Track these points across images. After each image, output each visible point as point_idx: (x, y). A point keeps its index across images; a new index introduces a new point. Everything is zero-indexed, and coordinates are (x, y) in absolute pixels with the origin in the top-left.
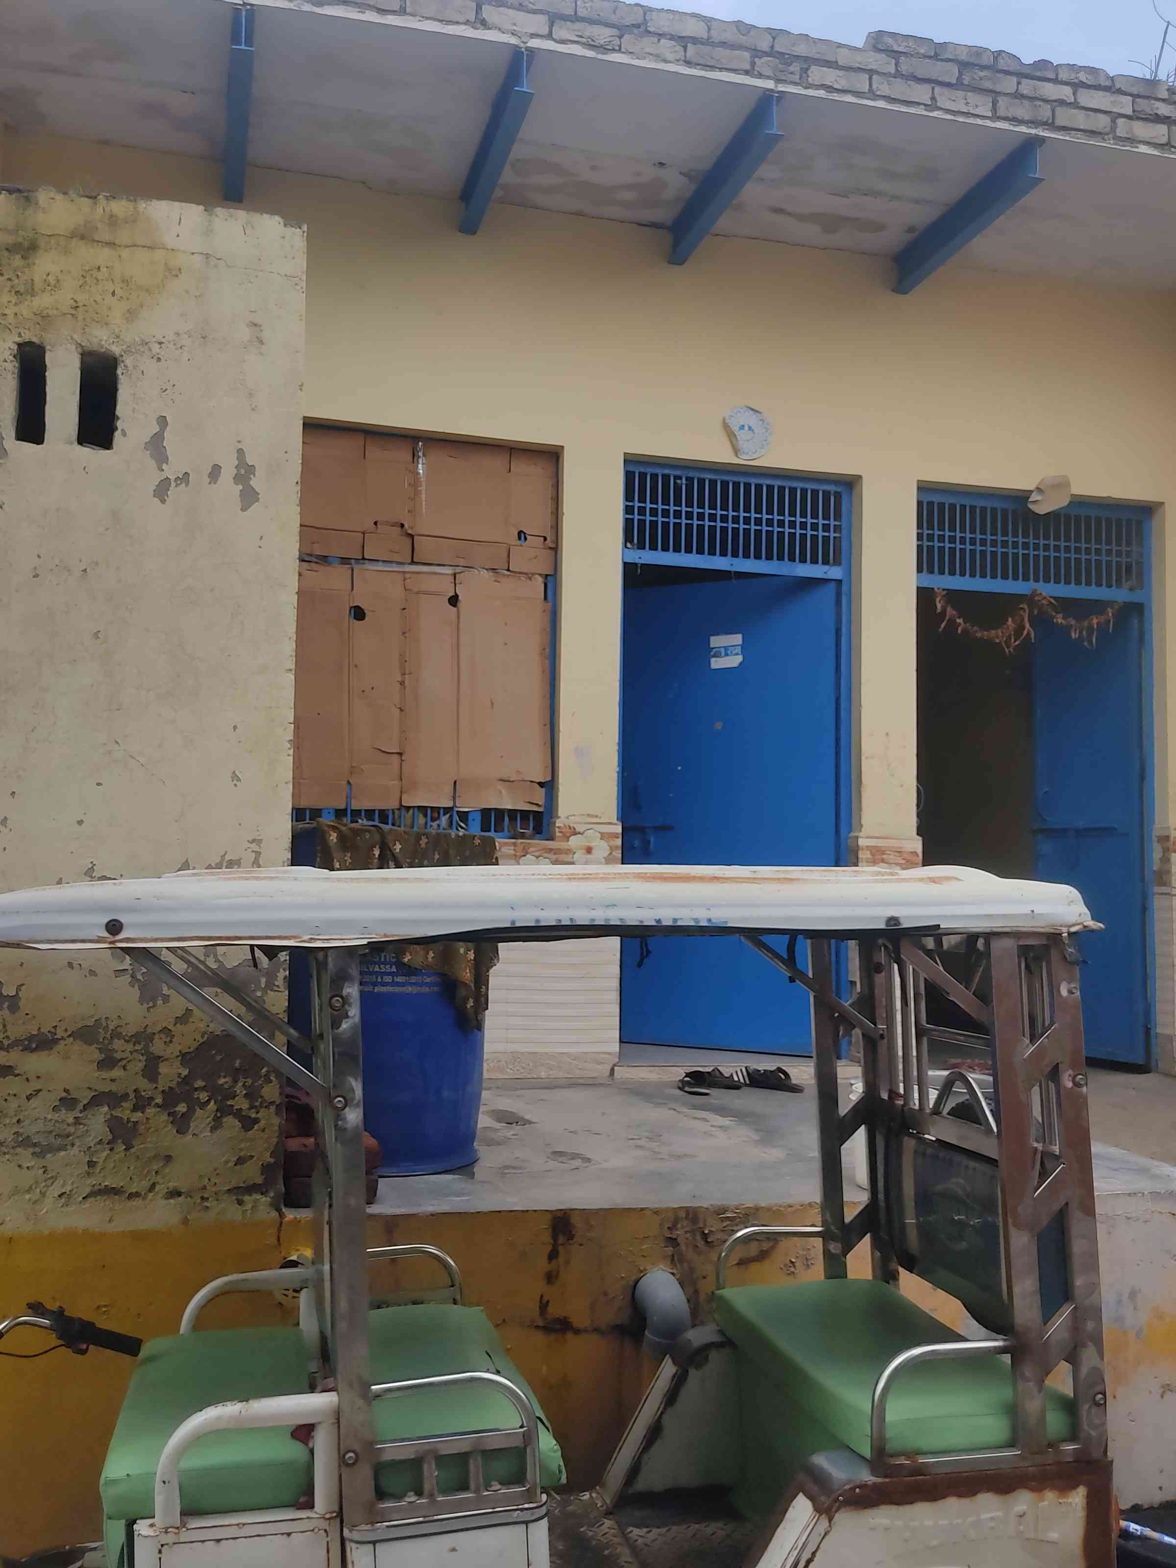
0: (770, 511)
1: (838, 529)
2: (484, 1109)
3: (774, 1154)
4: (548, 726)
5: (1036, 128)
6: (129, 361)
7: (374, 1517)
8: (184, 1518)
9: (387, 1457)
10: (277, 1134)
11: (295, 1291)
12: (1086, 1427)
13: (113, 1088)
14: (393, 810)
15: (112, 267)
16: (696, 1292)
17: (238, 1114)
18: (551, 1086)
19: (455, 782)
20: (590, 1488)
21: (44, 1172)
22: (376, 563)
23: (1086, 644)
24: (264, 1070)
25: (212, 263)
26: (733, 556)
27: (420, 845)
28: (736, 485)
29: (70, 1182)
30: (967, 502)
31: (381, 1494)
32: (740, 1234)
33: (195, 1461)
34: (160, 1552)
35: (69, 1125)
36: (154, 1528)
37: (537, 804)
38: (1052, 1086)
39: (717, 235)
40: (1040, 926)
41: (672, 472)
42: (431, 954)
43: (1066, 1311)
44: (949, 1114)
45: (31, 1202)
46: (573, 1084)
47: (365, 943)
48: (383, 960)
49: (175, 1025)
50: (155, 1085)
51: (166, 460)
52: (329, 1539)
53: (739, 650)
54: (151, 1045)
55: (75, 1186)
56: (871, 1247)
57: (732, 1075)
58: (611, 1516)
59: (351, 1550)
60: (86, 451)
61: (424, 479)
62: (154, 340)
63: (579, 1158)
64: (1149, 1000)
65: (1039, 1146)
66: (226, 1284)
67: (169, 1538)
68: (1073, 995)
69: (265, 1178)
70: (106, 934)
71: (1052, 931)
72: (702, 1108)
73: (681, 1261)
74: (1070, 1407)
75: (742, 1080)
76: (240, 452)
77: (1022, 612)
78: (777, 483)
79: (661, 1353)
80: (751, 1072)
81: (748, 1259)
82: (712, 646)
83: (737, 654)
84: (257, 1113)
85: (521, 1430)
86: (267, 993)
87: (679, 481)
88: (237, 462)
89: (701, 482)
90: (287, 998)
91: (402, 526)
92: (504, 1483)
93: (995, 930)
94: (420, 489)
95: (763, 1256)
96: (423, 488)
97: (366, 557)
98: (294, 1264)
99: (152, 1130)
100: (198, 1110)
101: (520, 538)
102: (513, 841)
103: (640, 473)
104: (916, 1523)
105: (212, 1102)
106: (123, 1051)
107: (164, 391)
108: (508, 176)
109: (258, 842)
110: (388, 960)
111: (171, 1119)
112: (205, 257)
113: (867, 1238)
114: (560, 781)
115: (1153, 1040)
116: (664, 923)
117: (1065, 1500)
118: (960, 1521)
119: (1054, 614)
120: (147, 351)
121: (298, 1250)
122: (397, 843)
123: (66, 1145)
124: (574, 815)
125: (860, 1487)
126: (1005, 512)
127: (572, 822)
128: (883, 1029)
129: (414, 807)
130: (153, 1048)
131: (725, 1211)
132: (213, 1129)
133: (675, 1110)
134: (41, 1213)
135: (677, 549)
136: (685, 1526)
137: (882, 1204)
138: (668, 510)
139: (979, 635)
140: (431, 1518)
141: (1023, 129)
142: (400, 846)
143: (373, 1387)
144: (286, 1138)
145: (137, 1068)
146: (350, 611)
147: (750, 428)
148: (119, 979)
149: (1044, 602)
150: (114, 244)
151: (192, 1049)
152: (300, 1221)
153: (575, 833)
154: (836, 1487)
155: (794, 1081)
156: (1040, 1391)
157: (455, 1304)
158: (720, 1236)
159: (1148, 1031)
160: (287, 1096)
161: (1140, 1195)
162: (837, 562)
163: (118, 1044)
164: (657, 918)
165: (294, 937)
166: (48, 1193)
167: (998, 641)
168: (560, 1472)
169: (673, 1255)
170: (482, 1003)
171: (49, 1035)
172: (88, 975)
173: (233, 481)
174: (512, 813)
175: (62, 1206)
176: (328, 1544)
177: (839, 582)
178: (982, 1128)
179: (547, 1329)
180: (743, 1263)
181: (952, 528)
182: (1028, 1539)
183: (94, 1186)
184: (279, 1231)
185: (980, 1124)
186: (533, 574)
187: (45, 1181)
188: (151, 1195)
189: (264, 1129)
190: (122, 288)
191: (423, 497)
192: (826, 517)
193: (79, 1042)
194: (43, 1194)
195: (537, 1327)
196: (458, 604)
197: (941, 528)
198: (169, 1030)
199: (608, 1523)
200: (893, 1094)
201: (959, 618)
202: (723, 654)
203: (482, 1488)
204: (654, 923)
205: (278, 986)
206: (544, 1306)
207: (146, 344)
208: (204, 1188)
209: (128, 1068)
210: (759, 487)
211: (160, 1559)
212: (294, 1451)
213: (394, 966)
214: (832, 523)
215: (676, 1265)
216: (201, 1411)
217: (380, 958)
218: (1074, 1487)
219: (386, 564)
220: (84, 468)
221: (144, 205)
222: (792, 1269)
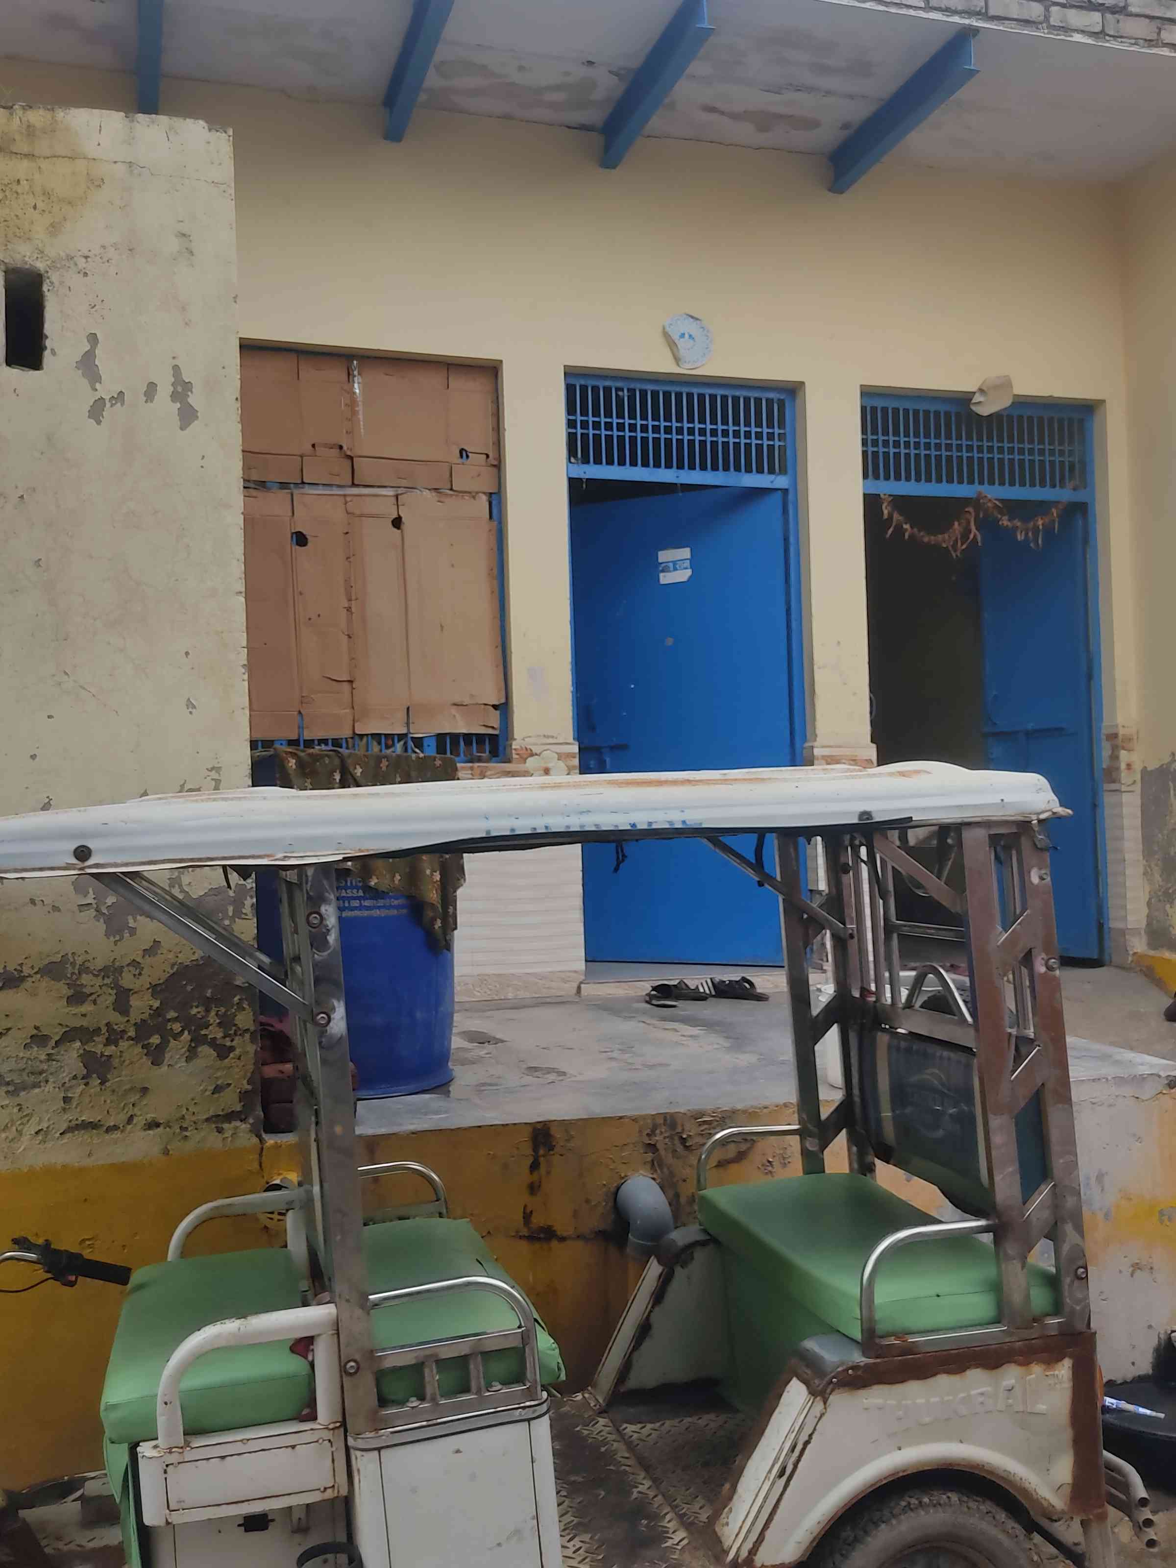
0: (714, 421)
1: (782, 437)
2: (456, 1031)
3: (745, 1059)
4: (500, 648)
5: (969, 18)
6: (54, 277)
7: (377, 1424)
8: (189, 1438)
9: (388, 1364)
10: (253, 1061)
11: (280, 1214)
12: (1068, 1300)
13: (84, 1023)
14: (346, 739)
15: (32, 180)
16: (677, 1195)
17: (213, 1043)
18: (518, 1006)
19: (408, 709)
20: (581, 1389)
21: (19, 1110)
22: (315, 487)
23: (1032, 545)
24: (236, 999)
25: (135, 172)
26: (678, 468)
27: (381, 768)
28: (679, 395)
29: (47, 1119)
30: (910, 406)
31: (383, 1402)
32: (718, 1136)
33: (196, 1381)
34: (165, 1472)
35: (41, 1062)
36: (158, 1449)
37: (493, 728)
38: (1025, 971)
39: (649, 137)
40: (1010, 814)
41: (613, 384)
42: (398, 877)
43: (1045, 1190)
44: (921, 1007)
45: (8, 1141)
46: (542, 1003)
47: (341, 858)
48: (349, 884)
49: (143, 957)
50: (127, 1019)
51: (99, 379)
52: (334, 1449)
53: (687, 563)
54: (120, 978)
55: (51, 1122)
56: (848, 1141)
57: (697, 987)
58: (606, 1415)
59: (356, 1458)
60: (15, 373)
61: (361, 399)
62: (80, 253)
63: (554, 1072)
64: (1101, 895)
65: (1014, 1031)
66: (211, 1210)
67: (173, 1458)
68: (1043, 882)
69: (243, 1106)
70: (75, 861)
71: (1022, 819)
72: (673, 1020)
73: (661, 1166)
74: (1052, 1282)
75: (708, 992)
76: (176, 369)
77: (967, 516)
78: (720, 392)
79: (646, 1254)
80: (716, 982)
81: (726, 1160)
82: (660, 561)
83: (686, 568)
84: (232, 1041)
85: (520, 1330)
86: (235, 922)
87: (620, 393)
88: (173, 380)
89: (644, 393)
90: (256, 925)
91: (341, 447)
92: (505, 1383)
93: (966, 820)
94: (357, 409)
95: (741, 1156)
96: (360, 408)
97: (305, 480)
98: (278, 1187)
99: (127, 1062)
100: (172, 1040)
101: (461, 456)
102: (470, 765)
103: (581, 386)
104: (909, 1402)
105: (186, 1032)
106: (92, 986)
107: (93, 308)
108: (432, 80)
109: (217, 769)
110: (354, 883)
111: (145, 1051)
112: (128, 165)
113: (843, 1134)
114: (515, 703)
115: (1106, 936)
116: (639, 827)
117: (1052, 1373)
118: (951, 1398)
119: (999, 516)
120: (72, 266)
121: (279, 1174)
122: (358, 767)
123: (40, 1082)
124: (530, 737)
125: (852, 1368)
126: (948, 414)
127: (530, 743)
128: (852, 929)
129: (367, 735)
130: (122, 982)
131: (702, 1114)
132: (188, 1059)
133: (644, 1022)
134: (20, 1151)
135: (622, 463)
136: (677, 1420)
137: (857, 1099)
138: (611, 423)
139: (926, 539)
140: (435, 1422)
141: (956, 19)
142: (361, 770)
143: (370, 1297)
144: (262, 1065)
145: (108, 1002)
146: (292, 537)
147: (690, 336)
148: (82, 914)
149: (990, 505)
150: (33, 156)
151: (161, 982)
152: (280, 1146)
153: (532, 755)
154: (829, 1370)
155: (759, 990)
156: (1023, 1267)
157: (441, 1217)
158: (700, 1140)
159: (1101, 926)
160: (262, 1024)
161: (1104, 1080)
162: (783, 471)
163: (86, 979)
164: (632, 823)
165: (268, 856)
166: (24, 1131)
167: (944, 545)
168: (559, 1369)
169: (653, 1161)
170: (450, 923)
171: (16, 973)
172: (51, 911)
173: (170, 398)
174: (468, 737)
175: (39, 1144)
176: (333, 1454)
177: (785, 491)
178: (956, 1018)
179: (531, 1238)
180: (721, 1164)
181: (896, 433)
182: (1017, 1412)
183: (70, 1121)
184: (261, 1155)
185: (954, 1015)
186: (477, 493)
187: (21, 1118)
188: (129, 1127)
189: (240, 1056)
190: (43, 201)
191: (361, 417)
192: (770, 425)
193: (46, 979)
194: (20, 1133)
195: (521, 1237)
196: (402, 526)
197: (886, 432)
198: (139, 963)
199: (602, 1421)
200: (865, 991)
201: (906, 523)
202: (672, 569)
203: (483, 1389)
204: (629, 828)
205: (246, 914)
206: (527, 1216)
207: (72, 258)
208: (183, 1117)
209: (98, 1002)
210: (701, 397)
211: (166, 1479)
212: (294, 1365)
213: (360, 891)
214: (777, 431)
215: (656, 1170)
216: (199, 1330)
217: (346, 882)
218: (1060, 1359)
219: (325, 488)
220: (15, 391)
221: (62, 114)
222: (770, 1168)
